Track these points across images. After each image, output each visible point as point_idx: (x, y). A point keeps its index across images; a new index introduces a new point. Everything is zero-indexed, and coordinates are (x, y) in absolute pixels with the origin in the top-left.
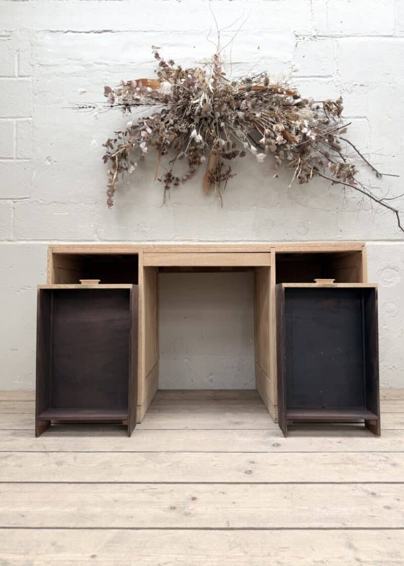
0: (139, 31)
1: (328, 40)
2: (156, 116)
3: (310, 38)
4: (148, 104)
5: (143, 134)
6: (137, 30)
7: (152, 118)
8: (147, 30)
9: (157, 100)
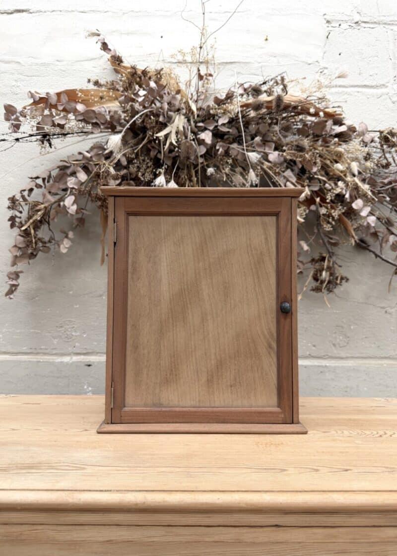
0: (72, 11)
1: (379, 28)
2: (95, 150)
3: (350, 26)
4: (82, 132)
5: (71, 182)
6: (70, 10)
7: (89, 155)
8: (86, 9)
9: (95, 125)
